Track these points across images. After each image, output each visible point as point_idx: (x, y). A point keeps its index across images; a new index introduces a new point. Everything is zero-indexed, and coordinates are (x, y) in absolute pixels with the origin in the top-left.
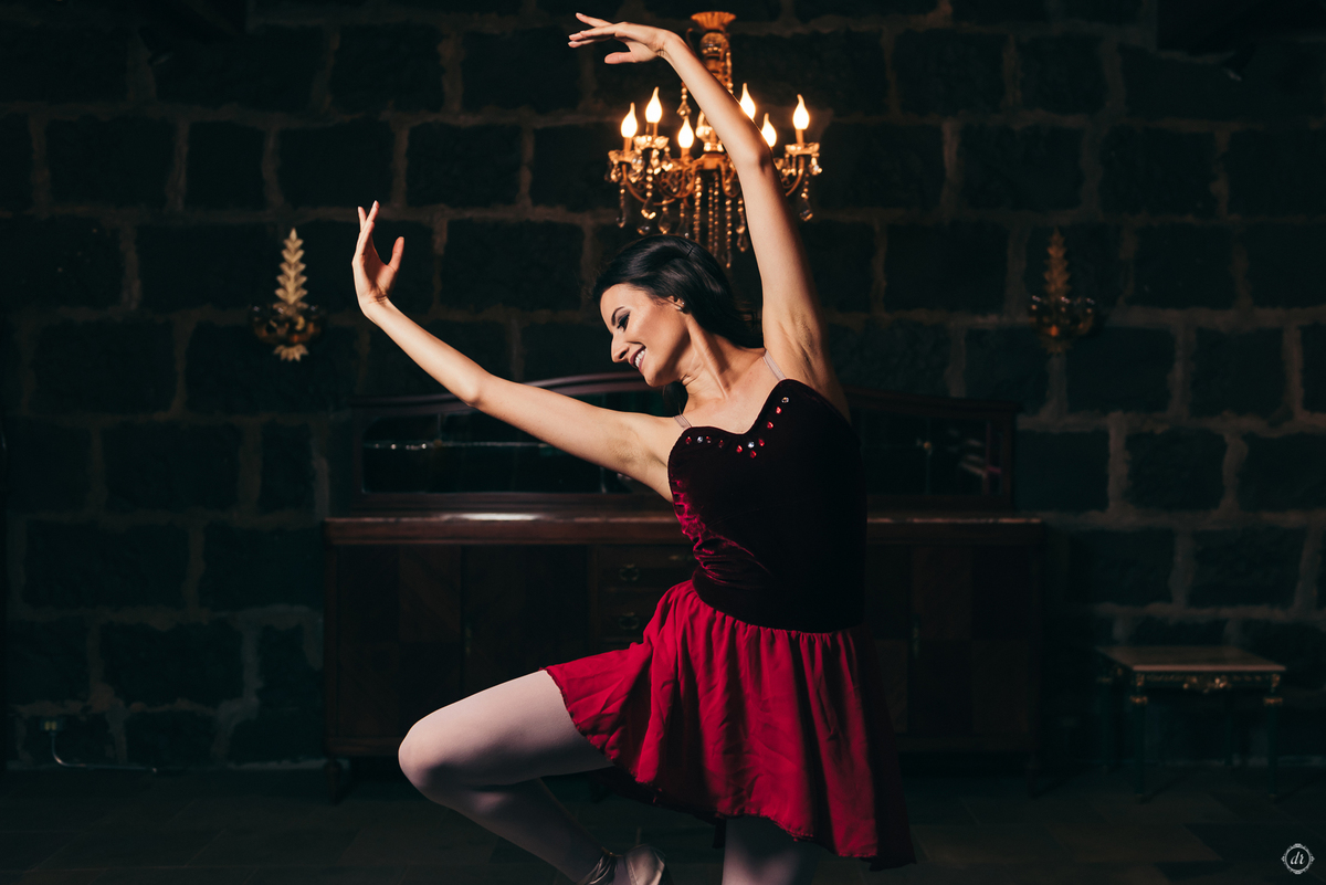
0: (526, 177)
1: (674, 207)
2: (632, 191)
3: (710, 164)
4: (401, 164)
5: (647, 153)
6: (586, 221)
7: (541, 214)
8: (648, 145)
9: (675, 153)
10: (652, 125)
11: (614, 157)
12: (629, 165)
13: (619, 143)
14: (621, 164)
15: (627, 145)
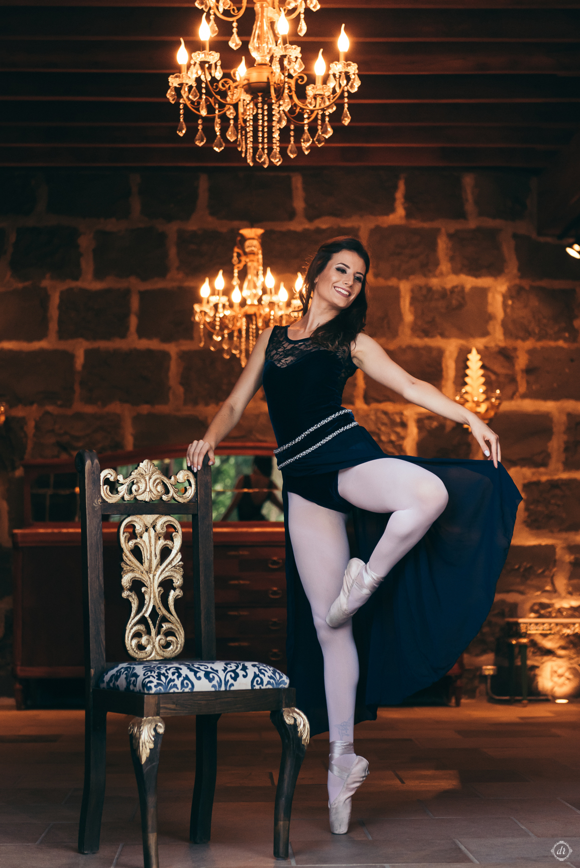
0: (133, 321)
1: (231, 335)
2: (208, 327)
3: (251, 311)
4: (54, 313)
5: (216, 306)
6: (172, 349)
7: (144, 344)
8: (217, 302)
9: (231, 306)
10: (219, 291)
11: (197, 308)
12: (206, 313)
13: (199, 301)
14: (201, 312)
15: (205, 301)
